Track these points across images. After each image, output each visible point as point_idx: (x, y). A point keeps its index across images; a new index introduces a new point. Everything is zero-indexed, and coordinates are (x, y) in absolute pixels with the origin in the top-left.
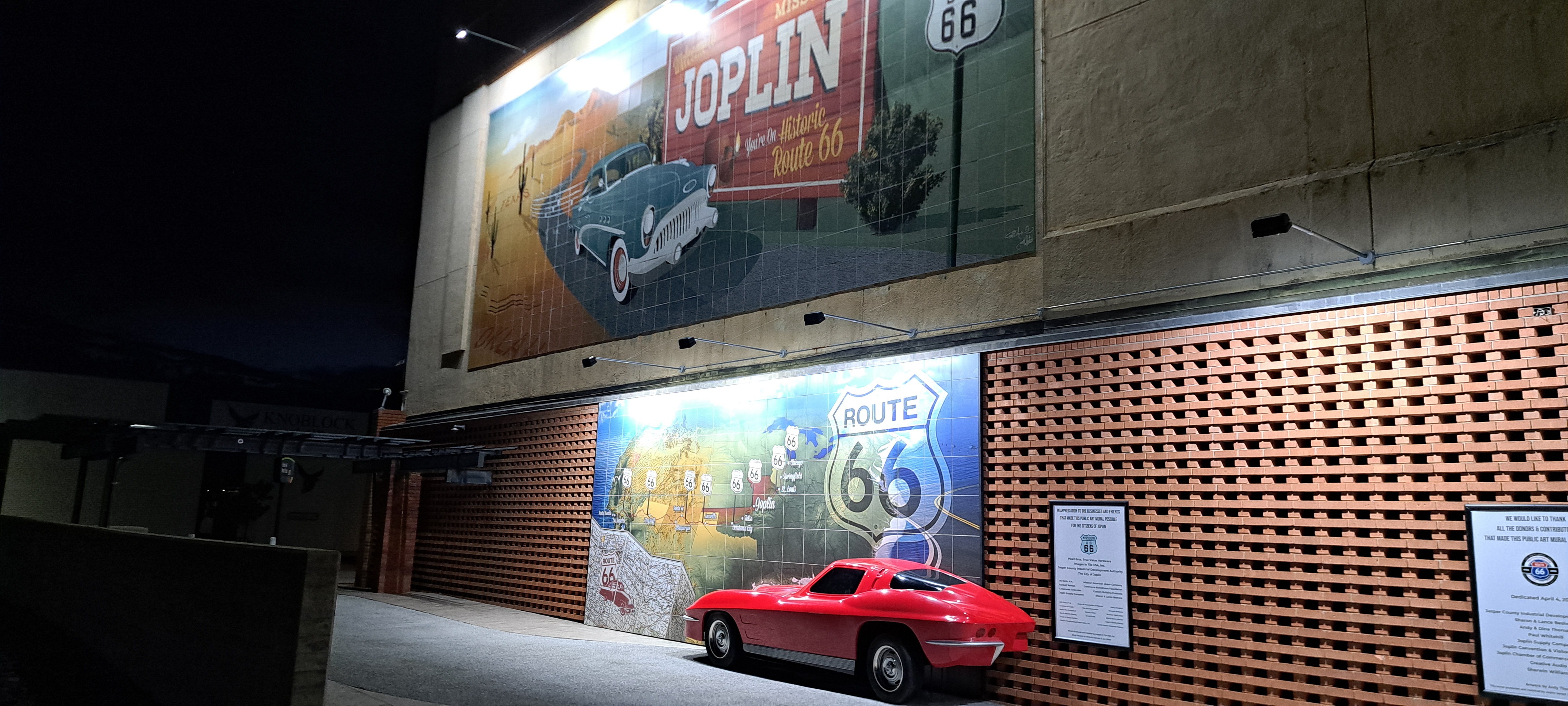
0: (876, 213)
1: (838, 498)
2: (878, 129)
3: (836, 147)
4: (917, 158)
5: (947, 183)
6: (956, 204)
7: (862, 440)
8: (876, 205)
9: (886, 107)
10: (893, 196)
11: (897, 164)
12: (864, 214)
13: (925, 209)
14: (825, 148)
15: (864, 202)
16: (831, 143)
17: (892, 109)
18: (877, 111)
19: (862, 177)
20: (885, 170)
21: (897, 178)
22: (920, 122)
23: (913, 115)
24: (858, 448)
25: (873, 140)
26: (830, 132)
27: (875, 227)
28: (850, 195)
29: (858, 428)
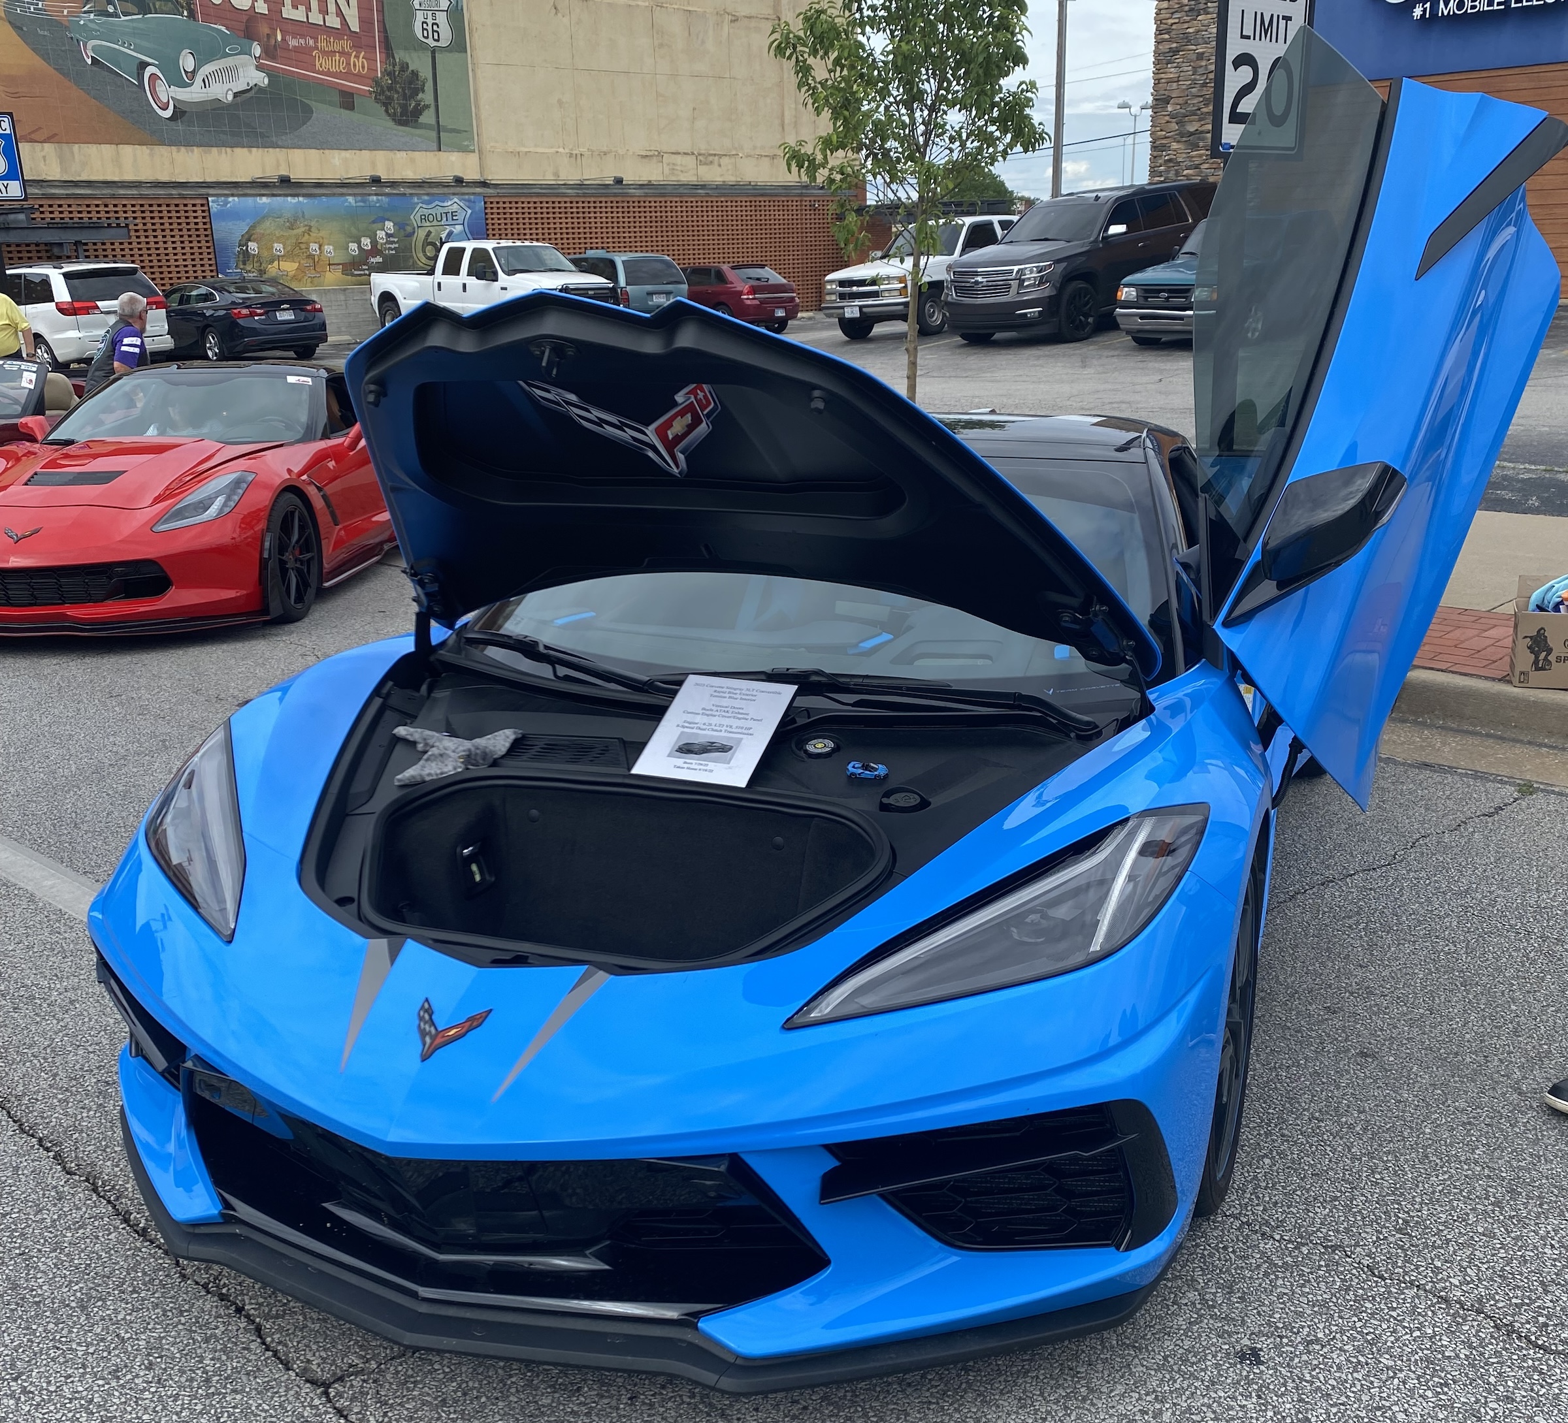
0: (395, 113)
1: (421, 255)
2: (390, 68)
3: (363, 67)
4: (416, 92)
5: (432, 110)
6: (438, 122)
7: (432, 229)
8: (394, 108)
9: (394, 58)
10: (404, 107)
11: (404, 90)
12: (387, 111)
13: (423, 119)
14: (355, 65)
15: (385, 105)
16: (359, 64)
17: (397, 60)
18: (388, 56)
19: (383, 92)
20: (398, 92)
21: (405, 97)
22: (415, 74)
23: (410, 69)
24: (430, 232)
25: (386, 73)
26: (357, 57)
27: (394, 120)
28: (376, 98)
29: (428, 224)
